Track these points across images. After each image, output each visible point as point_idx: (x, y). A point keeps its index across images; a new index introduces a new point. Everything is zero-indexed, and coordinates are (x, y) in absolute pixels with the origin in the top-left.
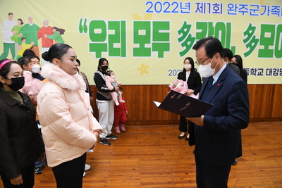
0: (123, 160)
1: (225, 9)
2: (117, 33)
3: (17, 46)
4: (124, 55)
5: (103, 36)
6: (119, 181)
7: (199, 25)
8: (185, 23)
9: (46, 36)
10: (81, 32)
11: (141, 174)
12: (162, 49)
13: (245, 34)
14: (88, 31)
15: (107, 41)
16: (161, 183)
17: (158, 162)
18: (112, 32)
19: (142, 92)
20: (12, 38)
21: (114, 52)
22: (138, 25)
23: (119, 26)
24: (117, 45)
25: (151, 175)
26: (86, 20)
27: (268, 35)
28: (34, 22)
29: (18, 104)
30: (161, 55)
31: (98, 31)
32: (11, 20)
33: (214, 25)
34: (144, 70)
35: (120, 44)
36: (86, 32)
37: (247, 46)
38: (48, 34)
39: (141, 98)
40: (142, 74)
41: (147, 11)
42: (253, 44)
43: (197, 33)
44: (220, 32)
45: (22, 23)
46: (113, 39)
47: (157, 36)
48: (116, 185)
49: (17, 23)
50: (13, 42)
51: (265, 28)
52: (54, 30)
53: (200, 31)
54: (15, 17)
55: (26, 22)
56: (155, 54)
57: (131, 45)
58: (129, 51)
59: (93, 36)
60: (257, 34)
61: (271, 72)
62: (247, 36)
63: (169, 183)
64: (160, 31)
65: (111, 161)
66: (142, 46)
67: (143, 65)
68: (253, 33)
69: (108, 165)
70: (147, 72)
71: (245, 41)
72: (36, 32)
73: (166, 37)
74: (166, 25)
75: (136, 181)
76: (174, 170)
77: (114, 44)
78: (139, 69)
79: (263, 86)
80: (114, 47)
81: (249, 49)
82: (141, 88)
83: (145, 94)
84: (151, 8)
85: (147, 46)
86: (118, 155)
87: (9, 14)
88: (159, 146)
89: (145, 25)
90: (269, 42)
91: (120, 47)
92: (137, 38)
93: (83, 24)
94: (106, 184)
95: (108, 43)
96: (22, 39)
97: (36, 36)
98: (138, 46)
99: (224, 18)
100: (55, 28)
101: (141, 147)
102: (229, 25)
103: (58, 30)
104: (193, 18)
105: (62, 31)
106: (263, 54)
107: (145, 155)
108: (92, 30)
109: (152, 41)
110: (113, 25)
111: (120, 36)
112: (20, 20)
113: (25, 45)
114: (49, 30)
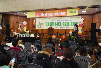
5: (47, 24)
7: (57, 23)
12: (53, 25)
22: (51, 23)
26: (46, 22)
27: (66, 23)
51: (65, 22)
59: (46, 24)
60: (64, 23)
61: (66, 28)
73: (54, 24)
74: (54, 23)
79: (65, 30)
84: (52, 21)
90: (66, 24)
92: (51, 24)
99: (60, 22)
104: (57, 22)
106: (65, 26)
110: (48, 23)
112: (39, 22)
113: (40, 25)
114: (42, 23)
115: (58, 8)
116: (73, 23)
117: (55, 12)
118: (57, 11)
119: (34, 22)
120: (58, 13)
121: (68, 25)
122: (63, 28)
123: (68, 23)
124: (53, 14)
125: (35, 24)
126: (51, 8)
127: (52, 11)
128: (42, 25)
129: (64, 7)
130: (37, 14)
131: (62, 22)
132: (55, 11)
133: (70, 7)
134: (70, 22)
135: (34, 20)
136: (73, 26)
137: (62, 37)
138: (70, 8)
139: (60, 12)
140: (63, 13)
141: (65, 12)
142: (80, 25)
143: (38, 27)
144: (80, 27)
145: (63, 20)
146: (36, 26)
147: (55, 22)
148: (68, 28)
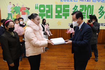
0: (51, 57)
2: (49, 9)
3: (12, 14)
4: (52, 18)
5: (44, 11)
6: (50, 65)
8: (76, 5)
9: (23, 11)
10: (36, 9)
11: (58, 62)
13: (99, 10)
14: (38, 9)
15: (45, 12)
16: (65, 66)
17: (64, 58)
18: (48, 9)
19: (58, 32)
20: (11, 11)
21: (48, 17)
22: (57, 6)
23: (50, 7)
24: (49, 14)
25: (62, 63)
26: (38, 4)
28: (19, 5)
29: (12, 36)
30: (66, 18)
31: (42, 9)
32: (10, 5)
33: (87, 6)
34: (59, 23)
35: (50, 13)
36: (37, 9)
37: (100, 14)
38: (24, 10)
39: (58, 34)
40: (58, 25)
41: (61, 1)
42: (102, 14)
43: (80, 9)
44: (89, 9)
45: (14, 6)
46: (48, 12)
47: (65, 10)
48: (48, 66)
49: (12, 6)
50: (11, 13)
52: (26, 8)
53: (81, 8)
54: (12, 4)
55: (16, 5)
56: (63, 17)
57: (54, 14)
58: (54, 16)
59: (40, 11)
60: (104, 10)
62: (100, 10)
63: (69, 66)
64: (66, 9)
65: (46, 57)
66: (59, 14)
67: (59, 22)
68: (102, 9)
69: (45, 59)
70: (60, 24)
71: (99, 12)
72: (19, 9)
73: (68, 11)
74: (68, 6)
75: (56, 65)
76: (70, 62)
77: (48, 14)
78: (57, 23)
80: (48, 15)
81: (101, 15)
82: (58, 30)
83: (59, 32)
85: (60, 14)
86: (49, 55)
87: (10, 3)
88: (65, 52)
89: (60, 6)
91: (50, 15)
92: (57, 11)
93: (36, 6)
94: (45, 66)
95: (46, 13)
96: (14, 12)
97: (20, 11)
98: (57, 14)
100: (26, 7)
101: (58, 53)
102: (93, 6)
103: (27, 8)
104: (79, 3)
105: (29, 9)
107: (59, 55)
108: (40, 8)
109: (62, 13)
110: (48, 6)
111: (50, 10)
112: (14, 5)
113: (16, 14)
114: (24, 8)
128: (24, 13)
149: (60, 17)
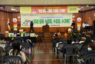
1: (51, 17)
5: (36, 21)
7: (47, 20)
9: (29, 21)
12: (43, 23)
22: (40, 20)
23: (38, 20)
24: (37, 22)
26: (34, 19)
27: (57, 20)
31: (35, 21)
51: (56, 20)
54: (25, 19)
56: (42, 23)
57: (39, 22)
58: (39, 23)
60: (55, 20)
61: (58, 25)
73: (43, 21)
74: (43, 20)
78: (40, 25)
79: (57, 27)
81: (54, 22)
82: (40, 28)
84: (42, 18)
89: (41, 20)
90: (57, 21)
92: (40, 21)
99: (51, 19)
104: (47, 19)
106: (56, 23)
110: (37, 20)
113: (26, 22)
115: (59, 4)
116: (64, 21)
117: (55, 9)
118: (57, 7)
119: (19, 18)
120: (58, 10)
121: (60, 22)
122: (54, 25)
123: (59, 20)
124: (53, 11)
125: (20, 21)
126: (52, 4)
127: (52, 8)
129: (66, 4)
130: (33, 10)
131: (53, 19)
132: (55, 7)
133: (72, 4)
134: (61, 19)
135: (19, 17)
136: (65, 23)
137: (64, 35)
138: (71, 6)
139: (61, 9)
140: (64, 9)
141: (66, 9)
142: (79, 22)
143: (24, 25)
144: (79, 24)
145: (54, 17)
146: (22, 23)
147: (45, 19)
148: (60, 25)
149: (41, 23)
